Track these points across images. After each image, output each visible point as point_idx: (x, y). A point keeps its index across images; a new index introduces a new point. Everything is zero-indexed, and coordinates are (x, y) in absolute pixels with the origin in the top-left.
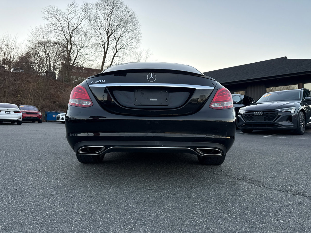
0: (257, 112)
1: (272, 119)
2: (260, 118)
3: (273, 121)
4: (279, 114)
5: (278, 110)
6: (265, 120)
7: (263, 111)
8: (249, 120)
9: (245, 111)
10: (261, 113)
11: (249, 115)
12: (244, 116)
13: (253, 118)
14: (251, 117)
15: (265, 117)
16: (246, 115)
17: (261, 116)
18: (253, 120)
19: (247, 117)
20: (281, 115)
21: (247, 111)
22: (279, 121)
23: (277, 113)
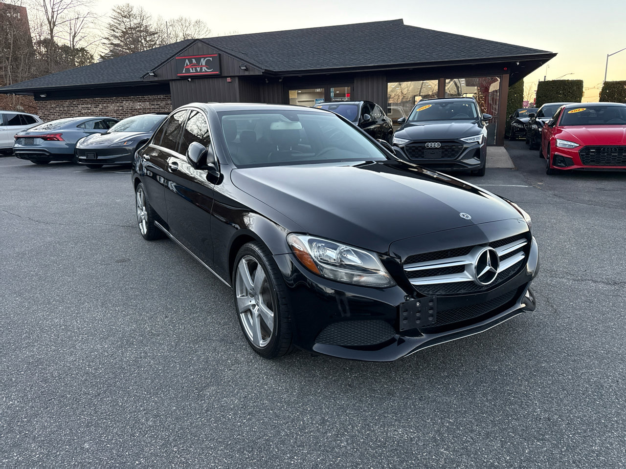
0: (430, 142)
1: (453, 155)
2: (434, 153)
3: (456, 157)
4: (465, 146)
5: (462, 139)
6: (442, 157)
7: (441, 142)
8: (417, 157)
9: (407, 141)
10: (437, 145)
11: (417, 148)
12: (407, 150)
13: (423, 153)
14: (420, 151)
15: (443, 152)
16: (410, 148)
17: (438, 150)
18: (423, 157)
19: (414, 151)
20: (468, 148)
21: (412, 141)
22: (464, 158)
23: (462, 145)
